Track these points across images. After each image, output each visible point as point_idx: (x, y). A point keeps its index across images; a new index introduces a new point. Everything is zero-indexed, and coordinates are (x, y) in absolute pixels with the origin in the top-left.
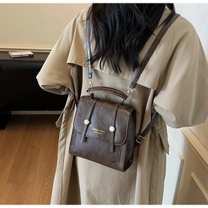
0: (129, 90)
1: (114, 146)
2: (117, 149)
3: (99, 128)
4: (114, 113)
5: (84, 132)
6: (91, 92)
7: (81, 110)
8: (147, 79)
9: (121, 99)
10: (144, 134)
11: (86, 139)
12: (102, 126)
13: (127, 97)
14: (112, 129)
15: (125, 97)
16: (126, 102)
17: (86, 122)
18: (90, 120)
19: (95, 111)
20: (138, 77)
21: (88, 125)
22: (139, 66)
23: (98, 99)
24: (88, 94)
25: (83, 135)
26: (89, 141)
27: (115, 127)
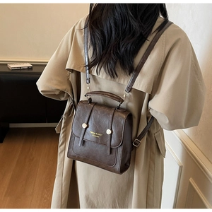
0: (125, 95)
1: (111, 149)
2: (114, 151)
3: (97, 131)
4: (111, 116)
5: (82, 136)
6: (89, 97)
7: (79, 114)
8: (141, 83)
9: (117, 103)
10: (140, 137)
11: (84, 142)
12: (99, 129)
13: (123, 101)
14: (109, 132)
15: (121, 101)
16: (123, 105)
17: (84, 126)
18: (87, 124)
19: (92, 115)
20: (133, 82)
21: (86, 129)
22: (134, 71)
23: (96, 104)
24: (86, 99)
25: (81, 138)
26: (87, 144)
27: (111, 130)
